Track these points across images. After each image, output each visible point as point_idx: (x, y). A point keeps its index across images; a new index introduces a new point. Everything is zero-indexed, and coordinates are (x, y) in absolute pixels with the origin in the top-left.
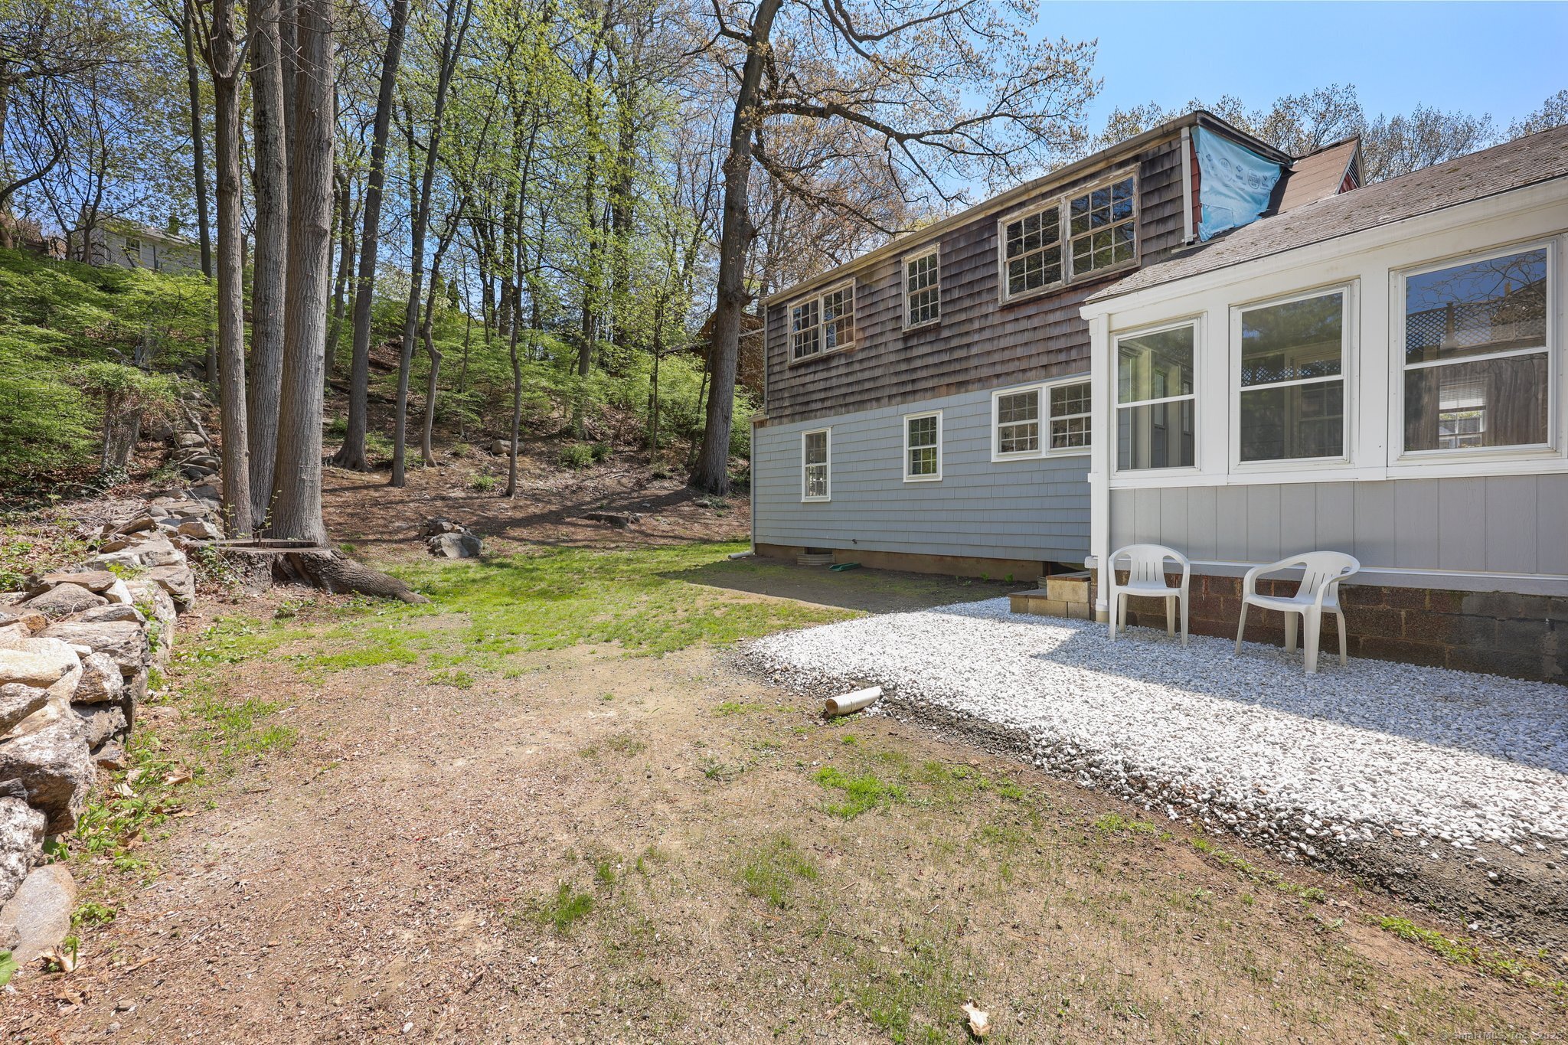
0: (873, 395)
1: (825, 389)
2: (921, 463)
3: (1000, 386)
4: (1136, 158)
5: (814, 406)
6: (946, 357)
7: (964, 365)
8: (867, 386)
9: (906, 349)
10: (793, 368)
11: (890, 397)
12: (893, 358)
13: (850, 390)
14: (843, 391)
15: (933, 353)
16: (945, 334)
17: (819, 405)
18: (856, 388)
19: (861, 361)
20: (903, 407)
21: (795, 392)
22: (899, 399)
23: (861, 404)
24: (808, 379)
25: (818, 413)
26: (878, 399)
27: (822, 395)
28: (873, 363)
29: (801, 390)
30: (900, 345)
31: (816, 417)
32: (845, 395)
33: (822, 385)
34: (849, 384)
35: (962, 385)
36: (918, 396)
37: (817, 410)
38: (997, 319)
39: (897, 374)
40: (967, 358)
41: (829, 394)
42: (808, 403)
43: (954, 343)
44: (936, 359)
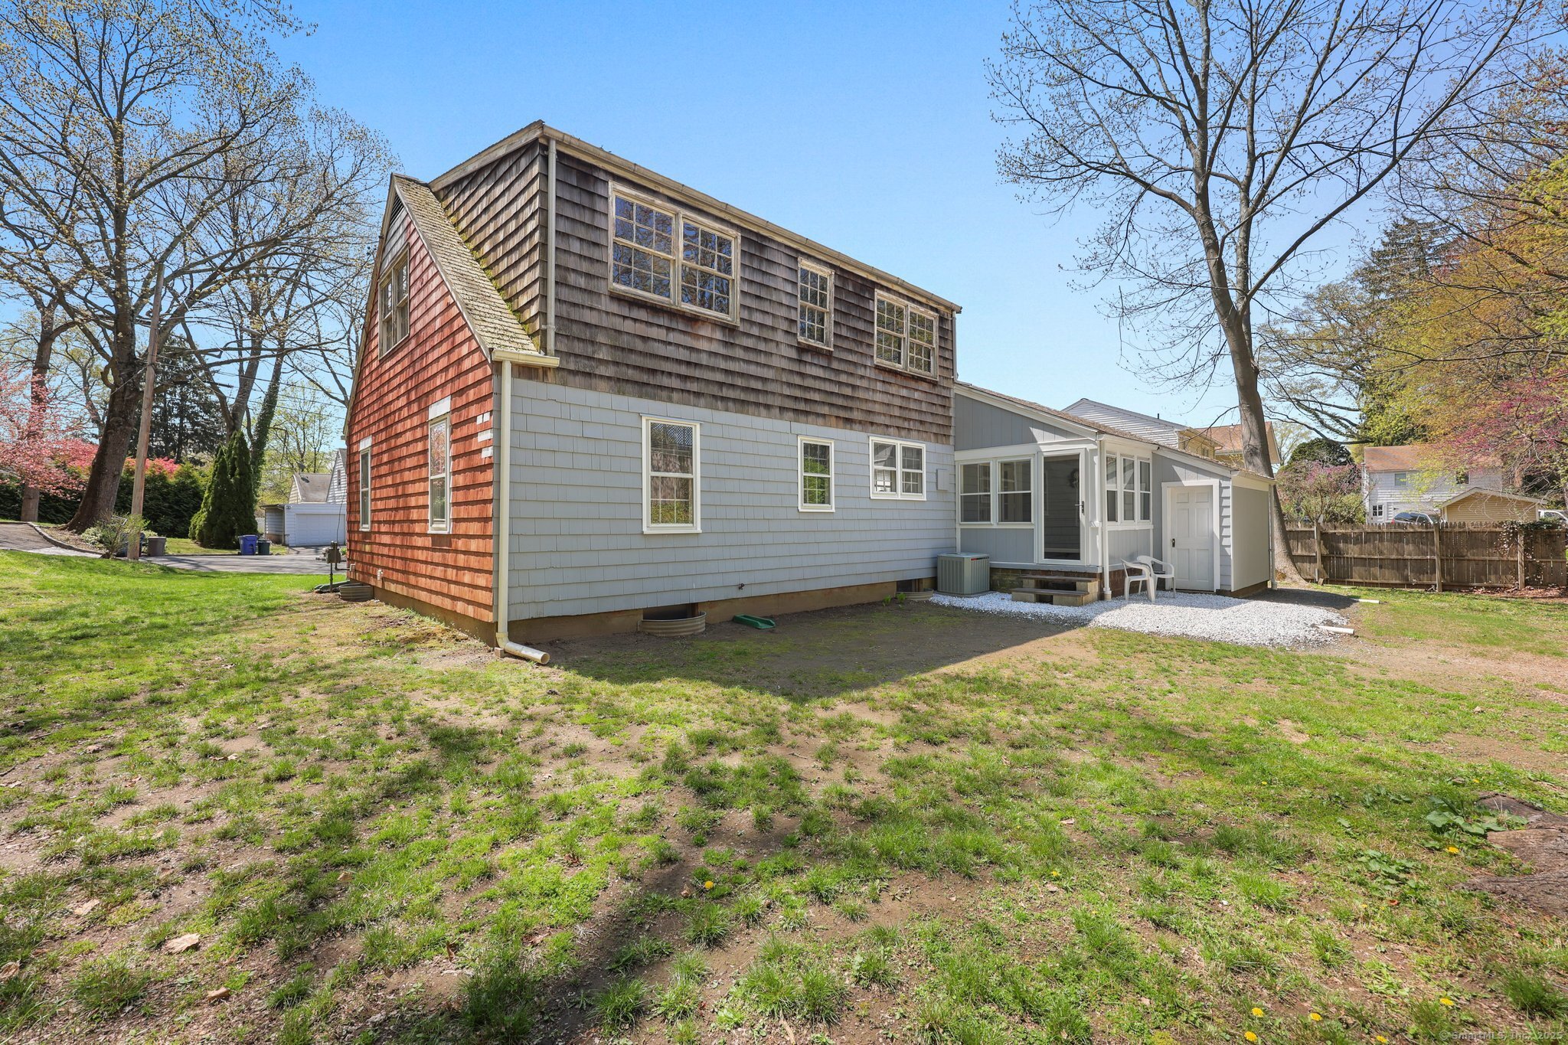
0: (761, 399)
1: (688, 363)
2: (818, 492)
3: (874, 433)
4: (936, 310)
5: (666, 381)
6: (836, 389)
7: (849, 404)
8: (754, 384)
9: (800, 361)
10: (615, 298)
11: (782, 409)
12: (784, 364)
13: (729, 380)
14: (719, 377)
15: (825, 379)
16: (835, 365)
17: (675, 383)
18: (739, 382)
19: (746, 349)
20: (797, 427)
21: (624, 342)
22: (791, 414)
23: (742, 405)
24: (654, 332)
25: (675, 395)
26: (768, 407)
27: (683, 370)
28: (762, 359)
29: (639, 345)
30: (793, 354)
31: (670, 400)
32: (721, 384)
33: (683, 355)
34: (727, 372)
35: (849, 421)
36: (811, 418)
37: (673, 389)
38: (872, 374)
39: (790, 385)
40: (852, 398)
41: (697, 373)
42: (652, 371)
43: (843, 378)
44: (828, 387)
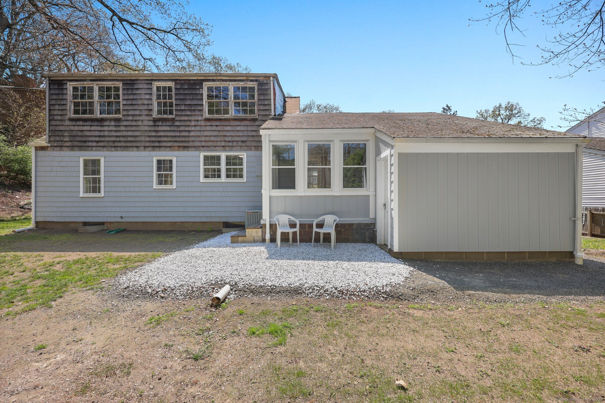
0: (134, 144)
1: (100, 136)
2: (164, 179)
3: (203, 151)
4: (256, 81)
5: (90, 144)
6: (178, 134)
7: (187, 139)
8: (130, 139)
9: (155, 126)
10: (71, 120)
11: (145, 147)
12: (146, 128)
13: (118, 139)
14: (113, 139)
15: (170, 131)
16: (177, 123)
17: (94, 144)
18: (122, 139)
19: (126, 126)
20: (153, 153)
21: (74, 133)
22: (150, 148)
23: (126, 148)
24: (85, 128)
25: (94, 148)
26: (137, 147)
27: (97, 139)
28: (134, 128)
29: (80, 134)
30: (151, 123)
31: (92, 150)
32: (114, 142)
33: (97, 133)
34: (117, 136)
35: (185, 148)
36: (162, 149)
37: (93, 146)
38: (203, 123)
39: (149, 136)
40: (188, 136)
41: (103, 139)
42: (85, 142)
43: (182, 128)
44: (172, 134)
